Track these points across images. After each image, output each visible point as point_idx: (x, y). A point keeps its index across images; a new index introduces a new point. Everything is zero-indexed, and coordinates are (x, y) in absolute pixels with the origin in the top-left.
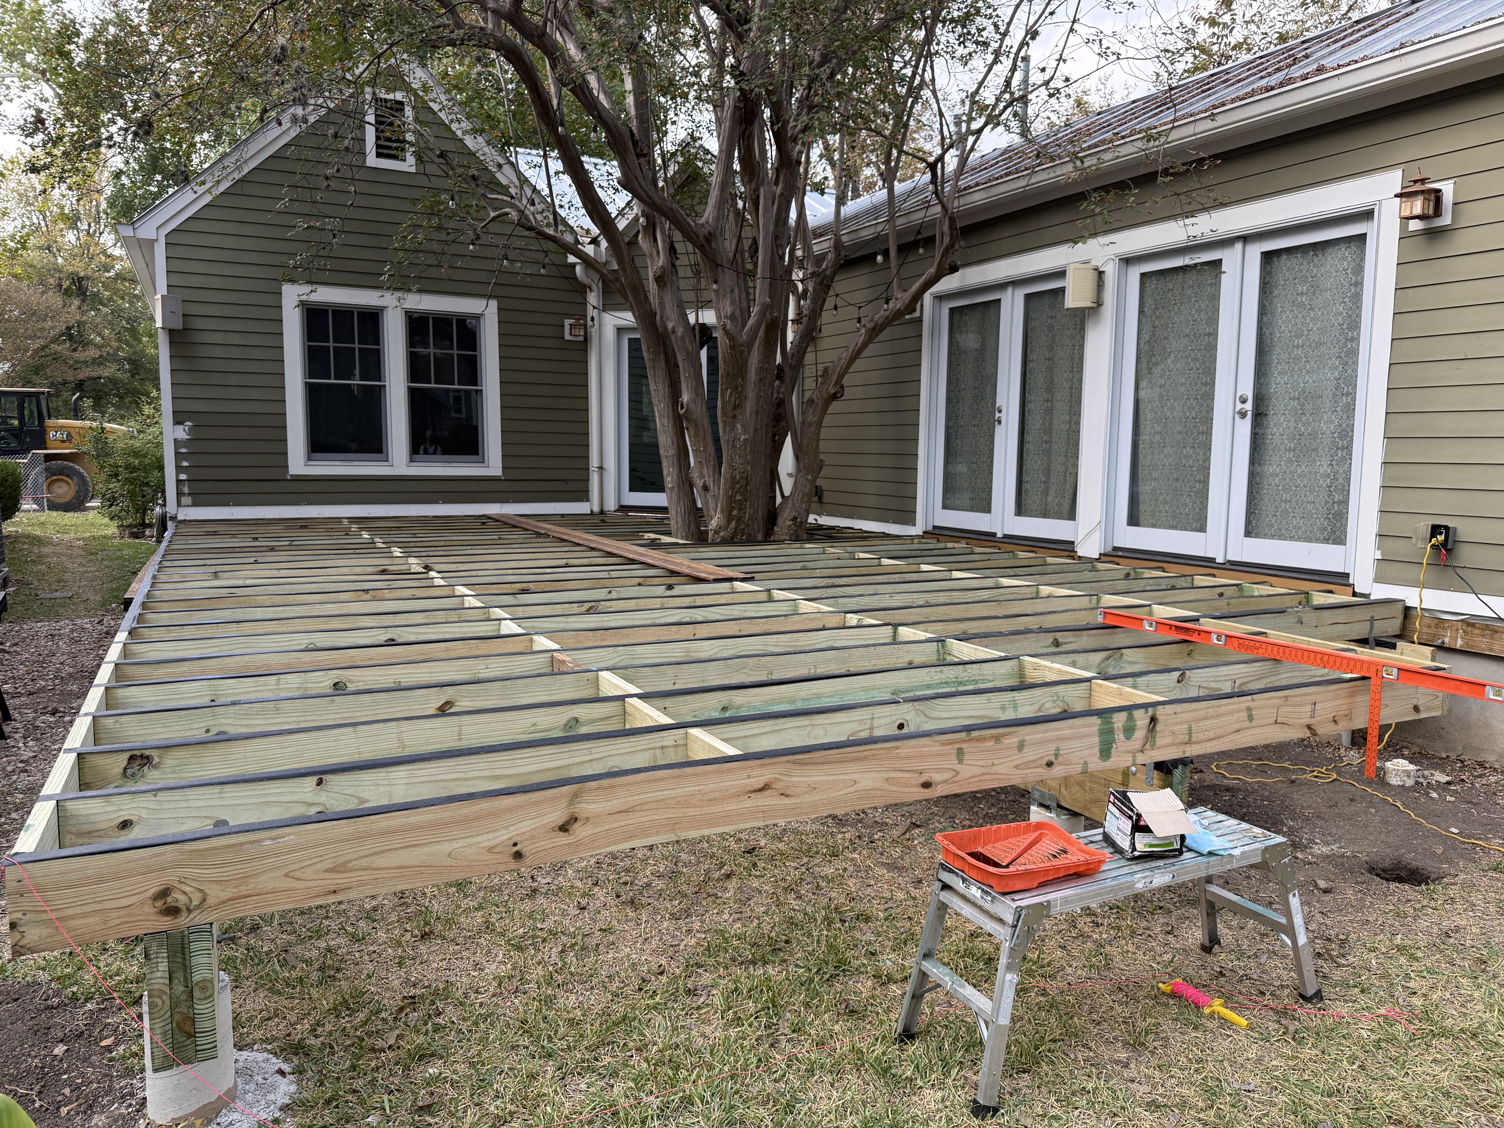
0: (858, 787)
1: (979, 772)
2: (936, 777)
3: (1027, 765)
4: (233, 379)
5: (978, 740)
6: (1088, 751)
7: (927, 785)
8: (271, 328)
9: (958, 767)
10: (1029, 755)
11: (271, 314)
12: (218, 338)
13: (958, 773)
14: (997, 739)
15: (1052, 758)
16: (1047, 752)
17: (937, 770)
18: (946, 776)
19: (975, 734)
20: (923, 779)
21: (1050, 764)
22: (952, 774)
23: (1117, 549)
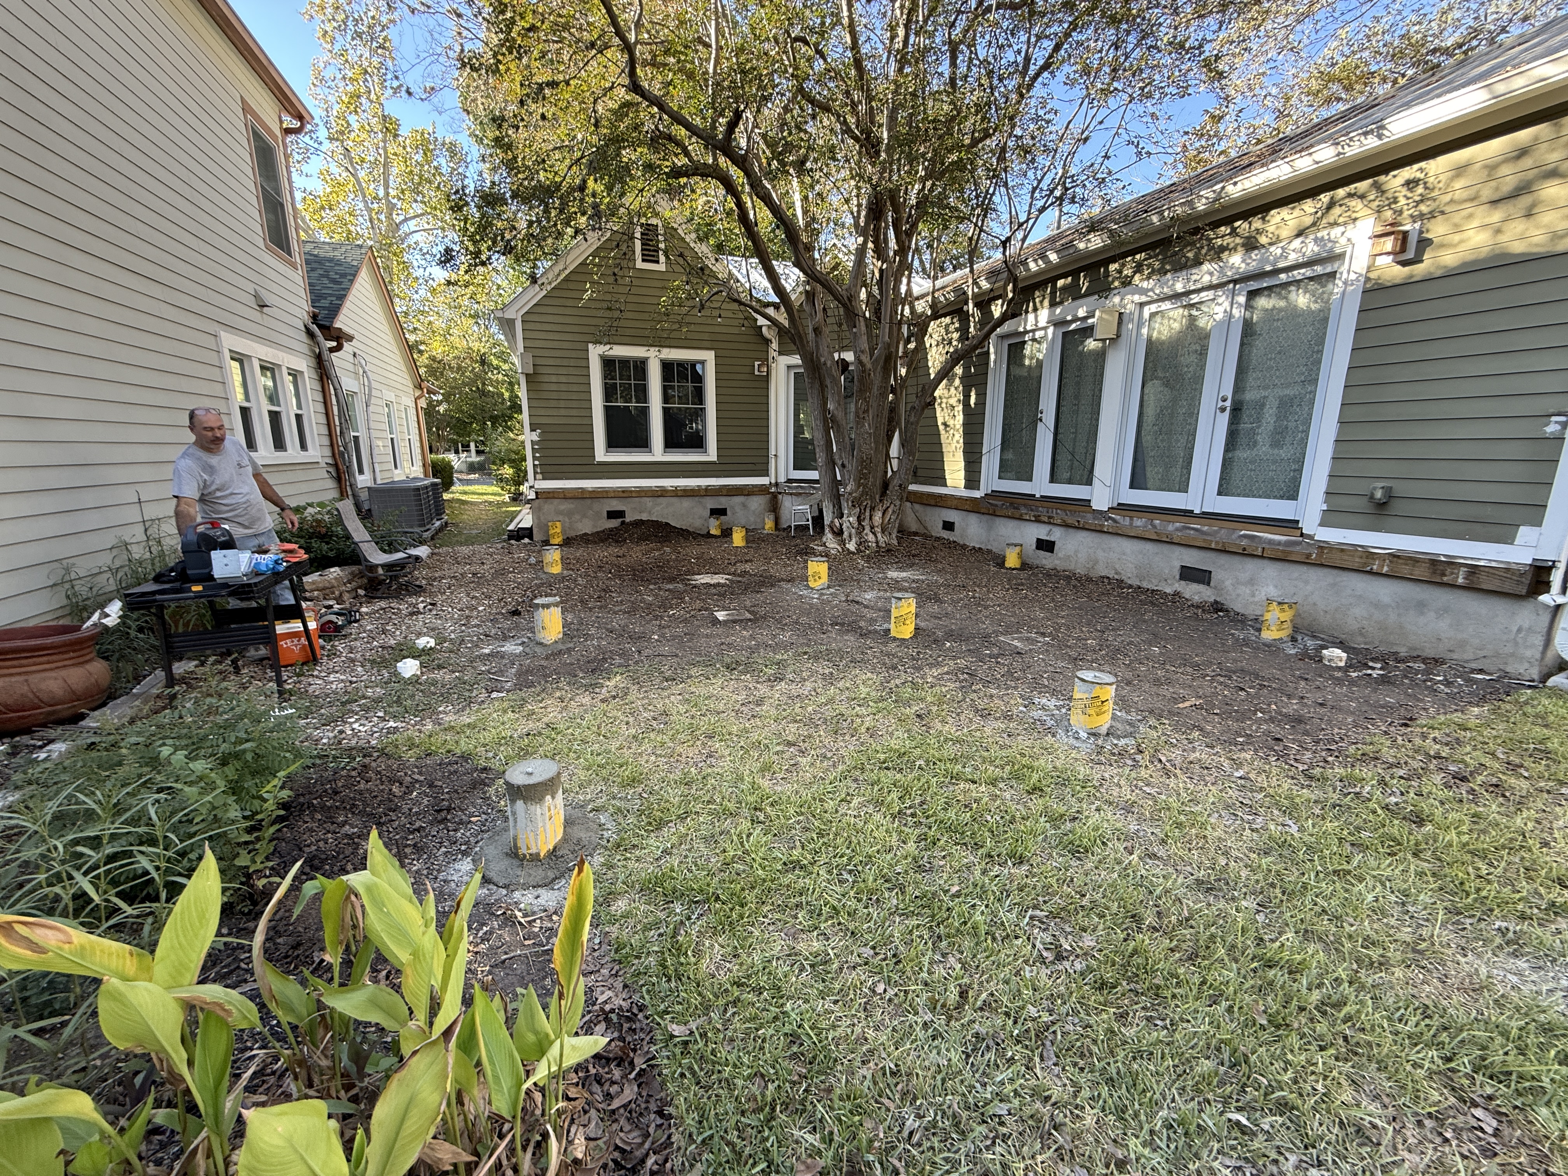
4: (562, 404)
8: (583, 372)
11: (582, 363)
12: (554, 379)
23: (1121, 505)
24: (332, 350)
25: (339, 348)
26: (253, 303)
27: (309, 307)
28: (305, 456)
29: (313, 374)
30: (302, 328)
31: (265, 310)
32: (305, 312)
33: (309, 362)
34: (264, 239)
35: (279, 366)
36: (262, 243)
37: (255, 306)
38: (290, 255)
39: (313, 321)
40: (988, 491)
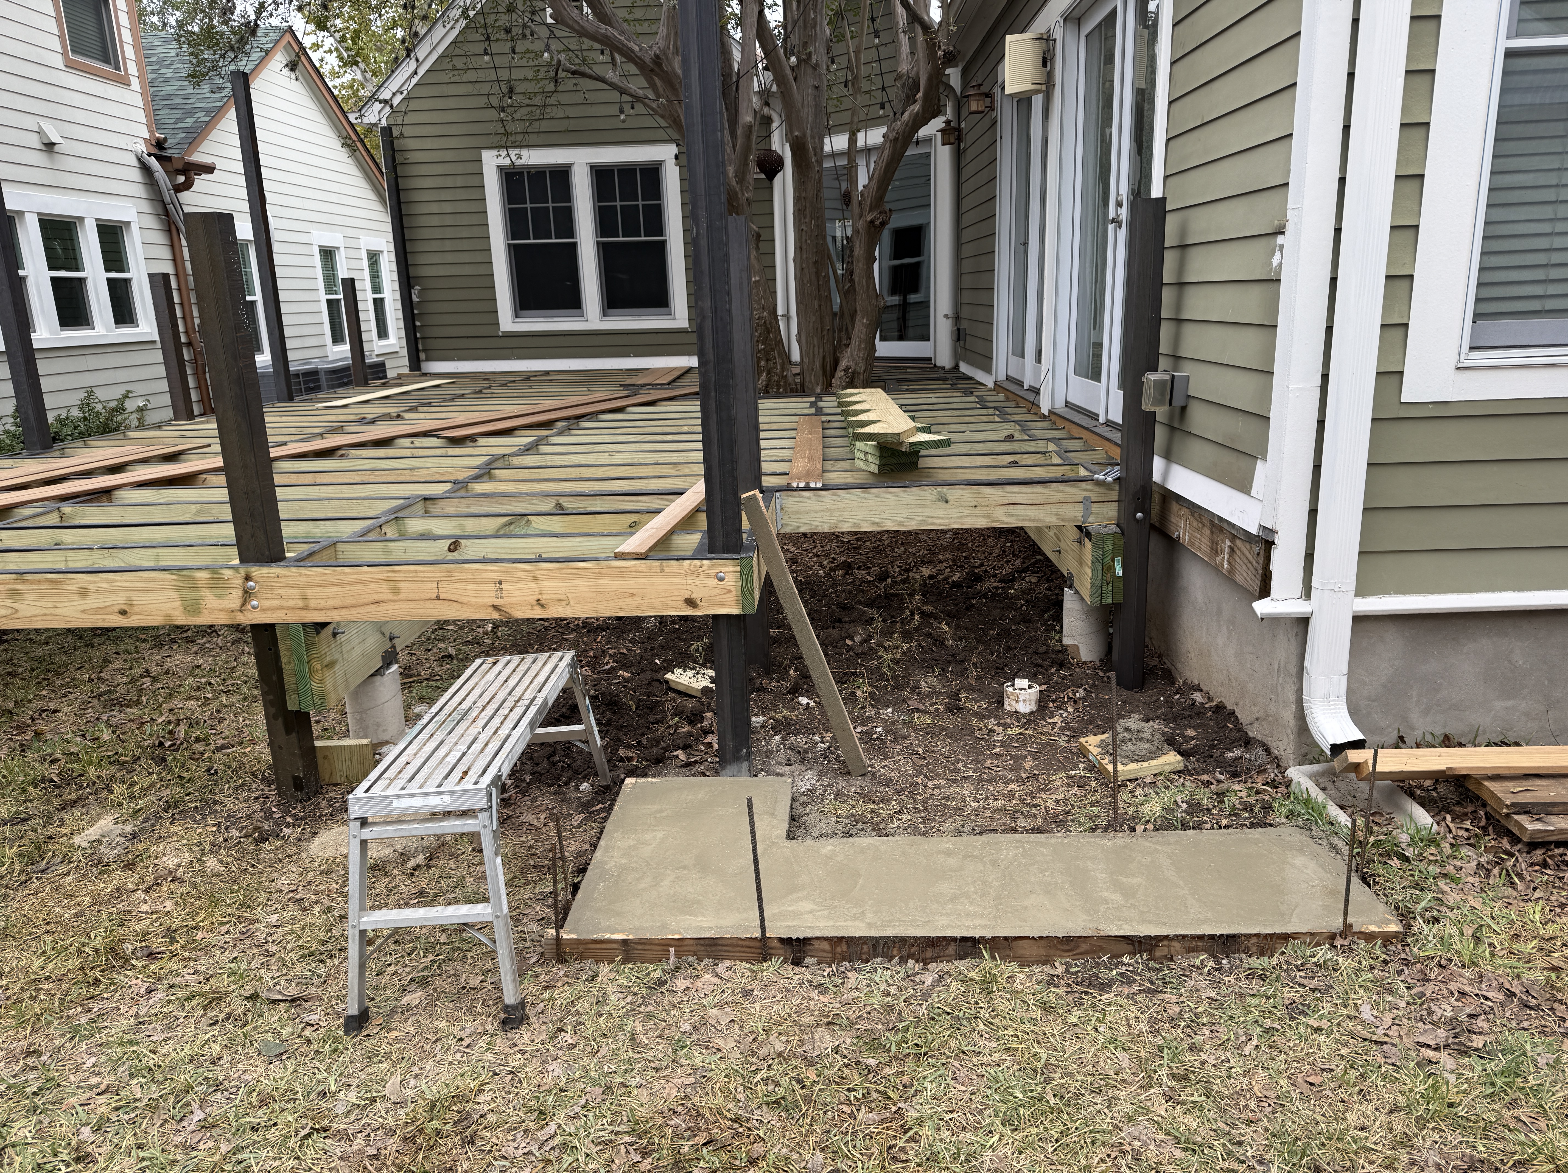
1: (42, 613)
3: (97, 611)
4: (448, 245)
5: (32, 583)
6: (168, 605)
8: (475, 195)
9: (16, 606)
10: (93, 602)
11: (473, 181)
13: (17, 611)
14: (53, 583)
15: (125, 608)
16: (119, 600)
19: (28, 577)
21: (123, 613)
22: (10, 611)
23: (1068, 404)
24: (179, 189)
25: (188, 185)
26: (34, 141)
27: (151, 132)
28: (126, 333)
29: (151, 222)
30: (135, 163)
31: (57, 148)
32: (142, 142)
33: (145, 206)
34: (65, 54)
35: (81, 219)
36: (58, 61)
37: (38, 145)
38: (117, 68)
39: (155, 151)
40: (1002, 377)
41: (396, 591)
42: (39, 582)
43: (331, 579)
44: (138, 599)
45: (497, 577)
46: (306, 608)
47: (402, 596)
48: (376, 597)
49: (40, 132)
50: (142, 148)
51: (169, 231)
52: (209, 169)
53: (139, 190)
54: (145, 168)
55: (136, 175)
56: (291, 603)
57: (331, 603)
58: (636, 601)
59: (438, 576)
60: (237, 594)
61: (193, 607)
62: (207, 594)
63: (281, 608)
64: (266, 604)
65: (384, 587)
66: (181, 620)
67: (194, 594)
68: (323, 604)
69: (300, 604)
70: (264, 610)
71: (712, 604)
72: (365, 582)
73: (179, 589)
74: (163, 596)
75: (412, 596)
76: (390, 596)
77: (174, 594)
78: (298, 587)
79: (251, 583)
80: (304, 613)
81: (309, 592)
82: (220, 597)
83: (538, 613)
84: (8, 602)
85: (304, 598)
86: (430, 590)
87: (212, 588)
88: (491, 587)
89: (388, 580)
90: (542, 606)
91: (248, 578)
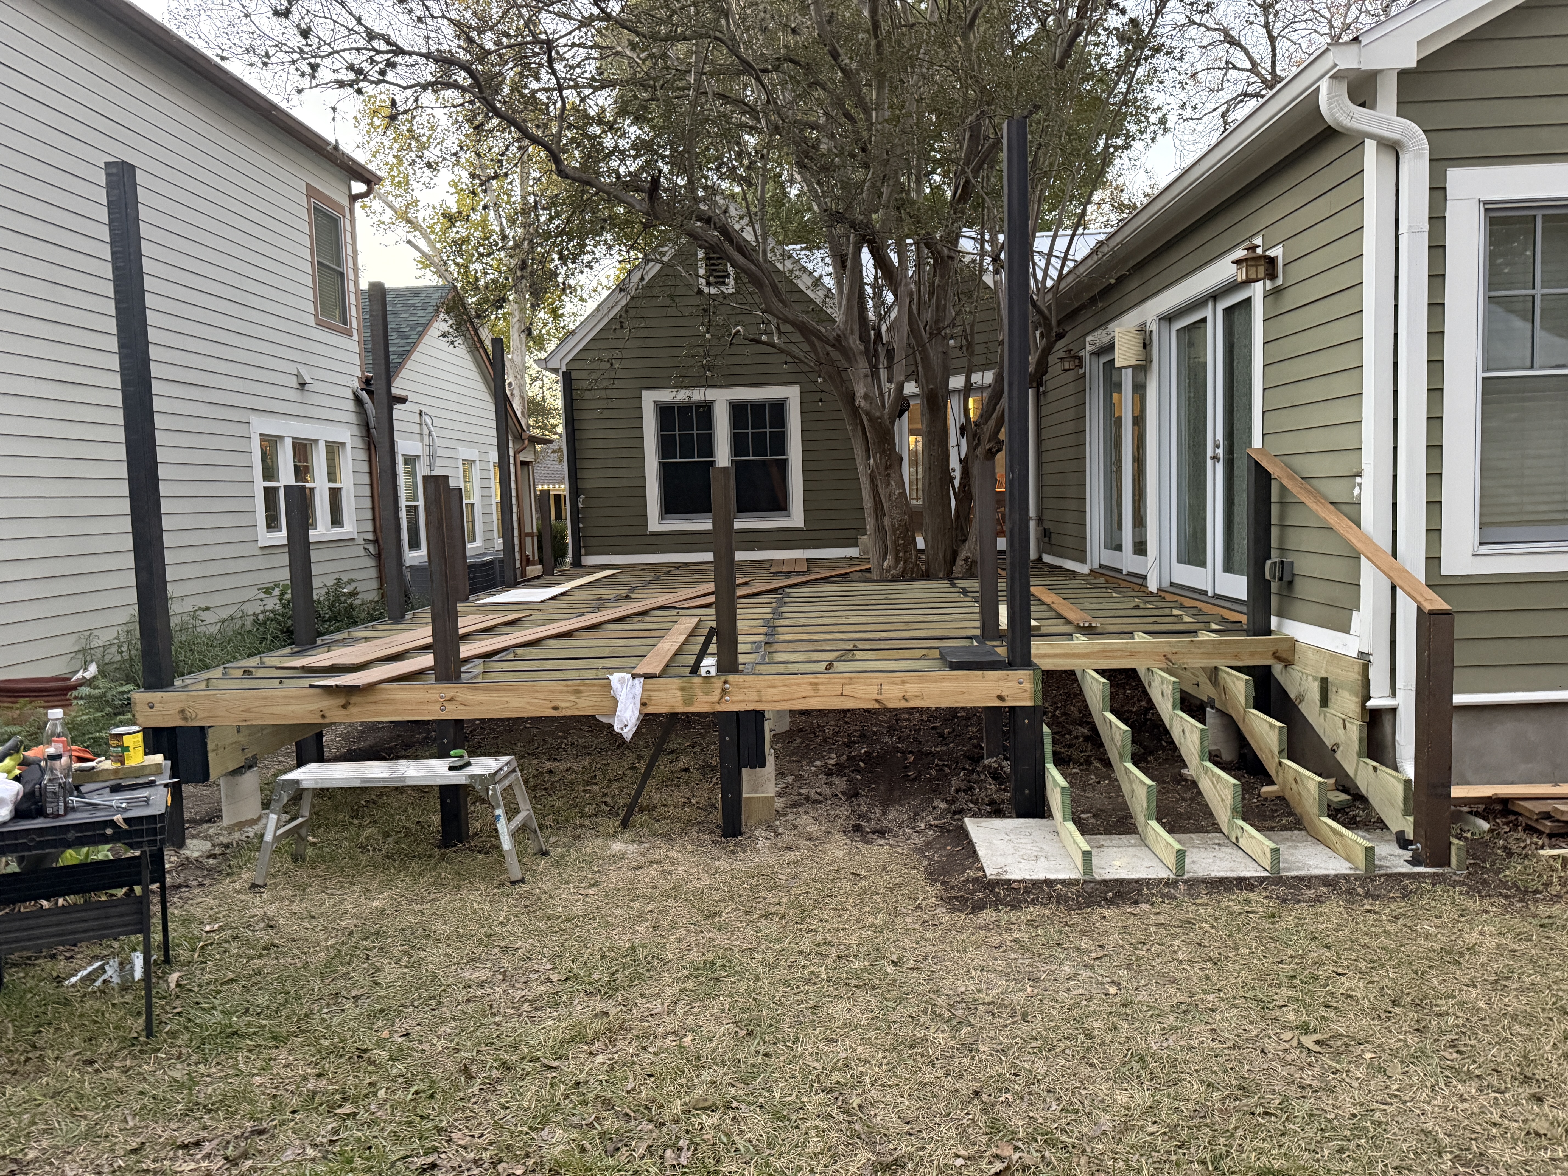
0: (510, 705)
2: (563, 705)
4: (608, 463)
6: (674, 699)
7: (555, 708)
8: (635, 424)
9: (577, 700)
11: (634, 413)
12: (601, 434)
15: (646, 701)
17: (563, 701)
18: (568, 704)
20: (553, 705)
21: (644, 705)
23: (1172, 584)
26: (294, 382)
27: (363, 372)
28: (337, 533)
29: (359, 443)
30: (351, 396)
31: (307, 387)
32: (356, 379)
33: (356, 431)
34: (316, 315)
35: (316, 441)
36: (311, 321)
37: (295, 385)
38: (345, 323)
39: (364, 387)
40: (1096, 566)
41: (816, 690)
42: (594, 685)
43: (778, 683)
44: (655, 695)
45: (880, 681)
46: (760, 701)
47: (820, 694)
48: (804, 694)
49: (298, 375)
50: (356, 384)
51: (369, 449)
52: (403, 400)
53: (352, 418)
54: (358, 400)
55: (351, 405)
56: (751, 698)
57: (776, 698)
58: (965, 697)
59: (844, 681)
60: (718, 692)
61: (689, 700)
62: (699, 692)
63: (744, 701)
64: (735, 699)
65: (809, 688)
66: (680, 709)
67: (690, 692)
68: (770, 699)
69: (756, 698)
70: (733, 702)
71: (1015, 699)
72: (798, 685)
73: (682, 689)
74: (671, 693)
75: (826, 693)
76: (813, 694)
77: (678, 693)
78: (756, 687)
79: (727, 686)
80: (758, 704)
81: (763, 690)
82: (707, 694)
83: (903, 704)
84: (572, 698)
85: (759, 694)
86: (838, 689)
87: (702, 689)
88: (876, 688)
89: (812, 683)
90: (906, 700)
91: (725, 682)
